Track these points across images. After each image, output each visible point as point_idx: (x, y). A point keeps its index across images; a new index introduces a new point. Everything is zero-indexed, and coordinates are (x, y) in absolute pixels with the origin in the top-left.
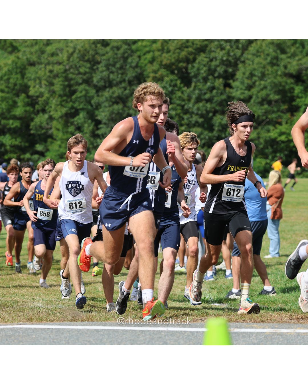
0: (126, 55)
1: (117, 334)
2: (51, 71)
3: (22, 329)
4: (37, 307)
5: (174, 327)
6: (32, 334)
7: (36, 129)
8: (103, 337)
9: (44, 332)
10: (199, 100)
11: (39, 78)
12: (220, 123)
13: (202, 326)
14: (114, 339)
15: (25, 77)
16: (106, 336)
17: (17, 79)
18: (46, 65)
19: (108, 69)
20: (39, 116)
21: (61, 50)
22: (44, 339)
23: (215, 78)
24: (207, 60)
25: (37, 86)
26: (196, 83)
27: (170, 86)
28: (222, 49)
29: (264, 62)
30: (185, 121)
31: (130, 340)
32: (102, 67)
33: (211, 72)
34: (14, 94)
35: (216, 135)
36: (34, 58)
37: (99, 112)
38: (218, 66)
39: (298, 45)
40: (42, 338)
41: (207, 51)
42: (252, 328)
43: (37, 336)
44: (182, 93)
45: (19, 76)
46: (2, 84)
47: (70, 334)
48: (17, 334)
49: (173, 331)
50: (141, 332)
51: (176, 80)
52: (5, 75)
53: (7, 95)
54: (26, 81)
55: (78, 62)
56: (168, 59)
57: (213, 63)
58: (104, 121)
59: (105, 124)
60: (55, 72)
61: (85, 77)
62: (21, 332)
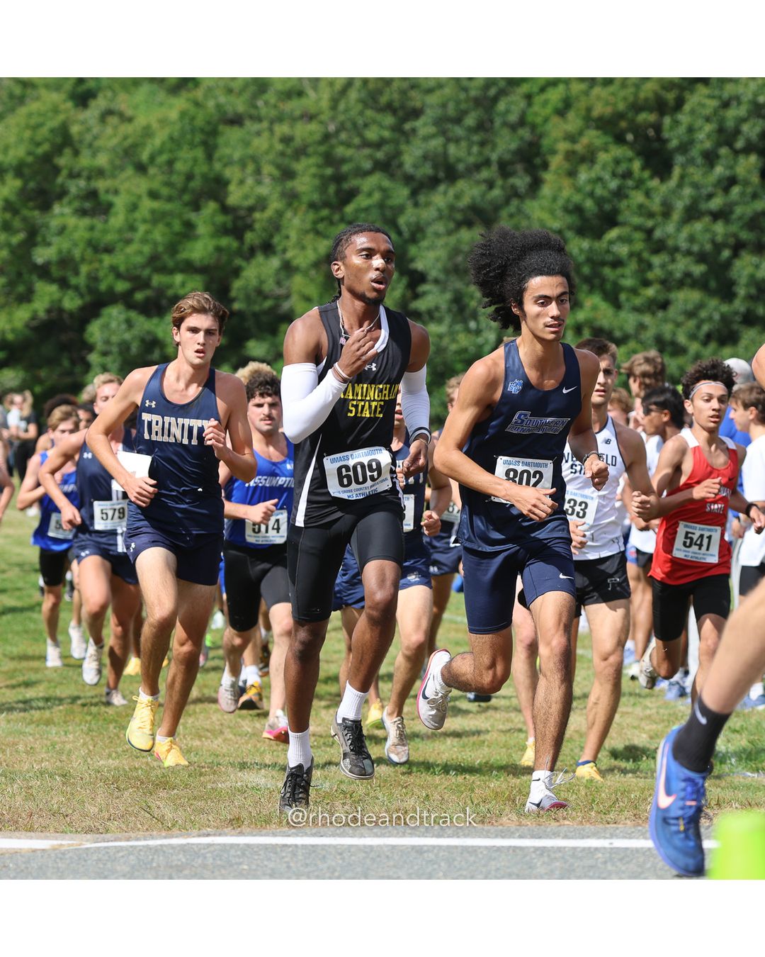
1: (472, 859)
2: (287, 140)
3: (212, 849)
4: (253, 788)
5: (630, 838)
6: (241, 860)
7: (248, 299)
8: (436, 866)
9: (271, 854)
10: (692, 213)
11: (254, 159)
12: (752, 277)
15: (217, 155)
16: (443, 864)
17: (195, 160)
18: (272, 122)
19: (443, 133)
20: (254, 262)
23: (736, 153)
24: (714, 103)
25: (250, 181)
26: (683, 166)
27: (614, 175)
30: (656, 273)
32: (425, 125)
33: (726, 136)
34: (186, 204)
35: (742, 309)
36: (238, 105)
37: (419, 248)
38: (744, 120)
40: (269, 871)
43: (254, 867)
44: (648, 194)
45: (199, 153)
46: (155, 176)
47: (343, 859)
48: (200, 861)
49: (627, 849)
50: (538, 853)
51: (630, 160)
52: (161, 152)
53: (168, 207)
54: (217, 166)
55: (361, 113)
56: (607, 103)
57: (732, 113)
58: (434, 274)
59: (436, 281)
60: (298, 142)
61: (380, 155)
62: (209, 855)
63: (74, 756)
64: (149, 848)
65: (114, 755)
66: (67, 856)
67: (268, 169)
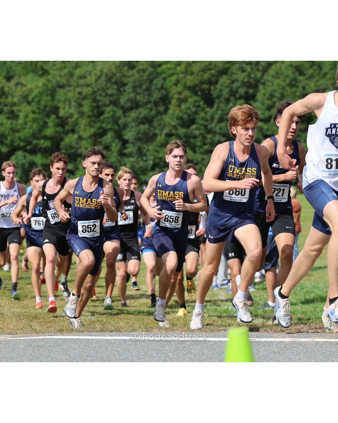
0: (151, 77)
1: (143, 344)
2: (80, 93)
3: (53, 340)
6: (63, 344)
7: (66, 149)
8: (131, 347)
9: (74, 342)
10: (221, 120)
11: (69, 101)
13: (225, 337)
14: (141, 349)
15: (55, 99)
16: (133, 346)
17: (48, 101)
18: (75, 87)
19: (134, 91)
20: (68, 136)
21: (90, 73)
22: (73, 349)
23: (237, 99)
24: (228, 82)
26: (218, 103)
27: (194, 106)
28: (243, 71)
29: (283, 84)
30: (208, 141)
31: (157, 350)
32: (129, 88)
33: (233, 93)
34: (45, 116)
36: (64, 81)
37: (126, 131)
38: (238, 88)
39: (315, 67)
40: (72, 348)
41: (229, 73)
42: (273, 337)
43: (67, 347)
44: (206, 113)
45: (49, 98)
46: (34, 105)
47: (99, 344)
48: (49, 344)
49: (197, 341)
50: (166, 342)
51: (200, 101)
52: (36, 97)
53: (38, 116)
54: (56, 103)
55: (106, 85)
56: (192, 81)
57: (235, 85)
58: (131, 140)
59: (132, 143)
60: (84, 94)
61: (112, 99)
62: (52, 342)
63: (5, 308)
64: (31, 340)
65: (19, 307)
66: (2, 342)
67: (73, 103)
